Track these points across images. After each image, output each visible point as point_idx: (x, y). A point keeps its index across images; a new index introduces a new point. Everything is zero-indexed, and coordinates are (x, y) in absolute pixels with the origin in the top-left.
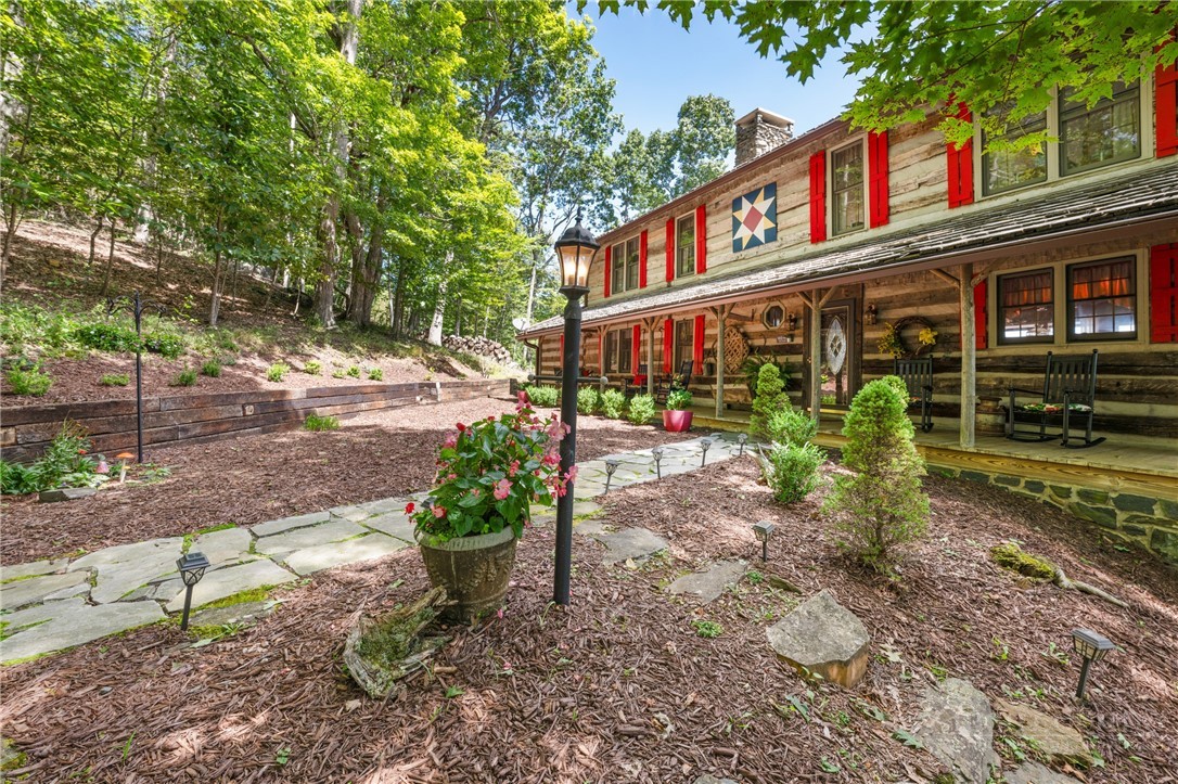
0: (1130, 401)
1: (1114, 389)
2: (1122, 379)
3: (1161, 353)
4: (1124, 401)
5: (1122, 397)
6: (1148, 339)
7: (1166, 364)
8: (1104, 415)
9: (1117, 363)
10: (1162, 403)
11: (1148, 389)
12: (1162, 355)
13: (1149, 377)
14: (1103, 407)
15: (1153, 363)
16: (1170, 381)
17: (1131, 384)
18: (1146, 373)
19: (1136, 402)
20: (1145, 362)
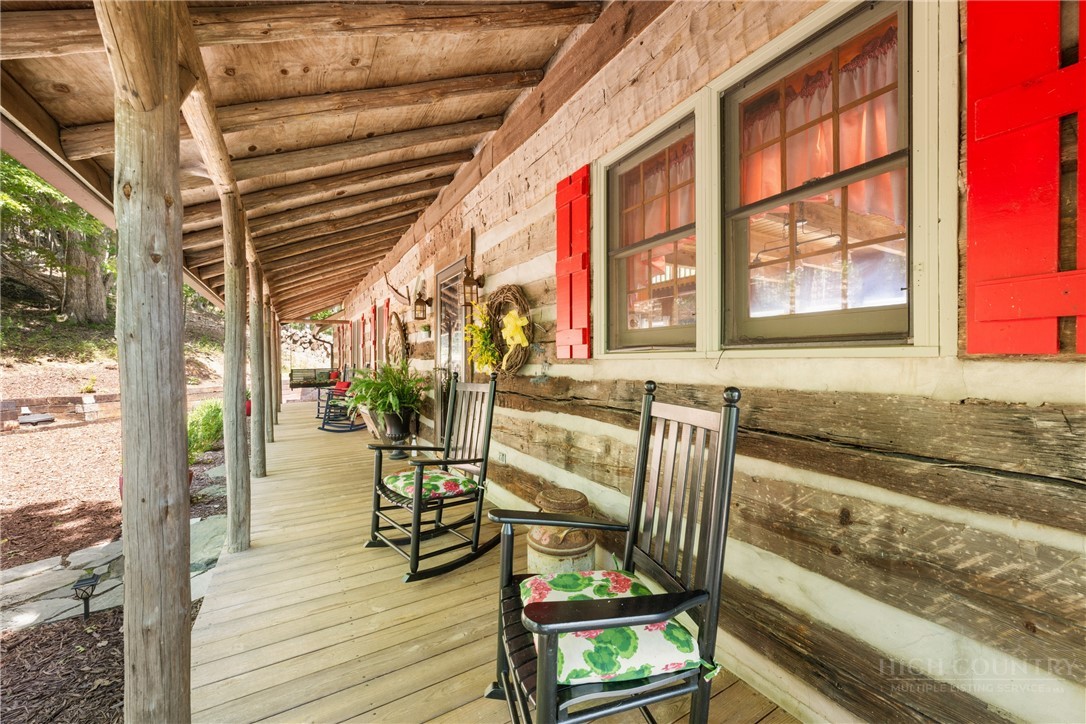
0: (882, 596)
1: (834, 532)
2: (858, 500)
3: (1008, 407)
4: (861, 587)
5: (855, 571)
6: (950, 340)
7: (1031, 465)
8: (803, 618)
9: (843, 432)
10: (1006, 647)
11: (949, 564)
12: (1015, 421)
13: (954, 514)
14: (803, 589)
15: (968, 452)
16: (1045, 553)
17: (888, 526)
18: (941, 494)
19: (900, 605)
20: (935, 444)
